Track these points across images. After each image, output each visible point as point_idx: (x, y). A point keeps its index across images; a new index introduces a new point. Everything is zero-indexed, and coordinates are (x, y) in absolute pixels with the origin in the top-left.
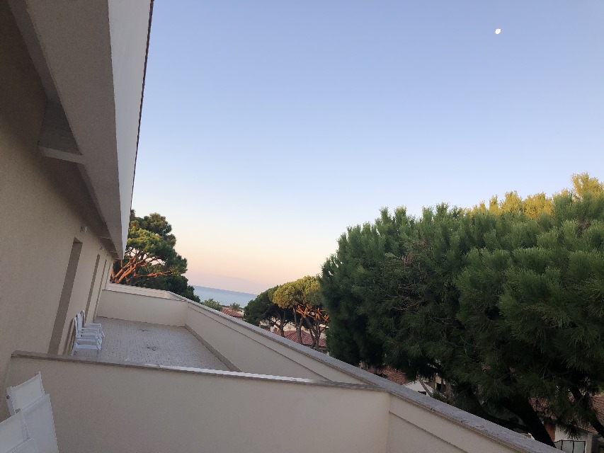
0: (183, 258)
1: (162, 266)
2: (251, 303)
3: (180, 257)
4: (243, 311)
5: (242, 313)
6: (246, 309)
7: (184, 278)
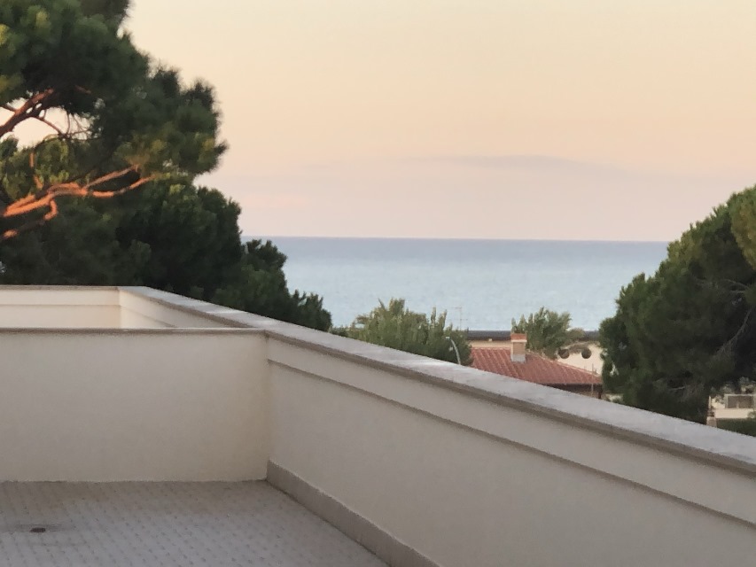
0: (186, 82)
1: (75, 146)
2: (635, 297)
3: (168, 80)
4: (596, 351)
5: (592, 364)
6: (612, 333)
7: (212, 199)
